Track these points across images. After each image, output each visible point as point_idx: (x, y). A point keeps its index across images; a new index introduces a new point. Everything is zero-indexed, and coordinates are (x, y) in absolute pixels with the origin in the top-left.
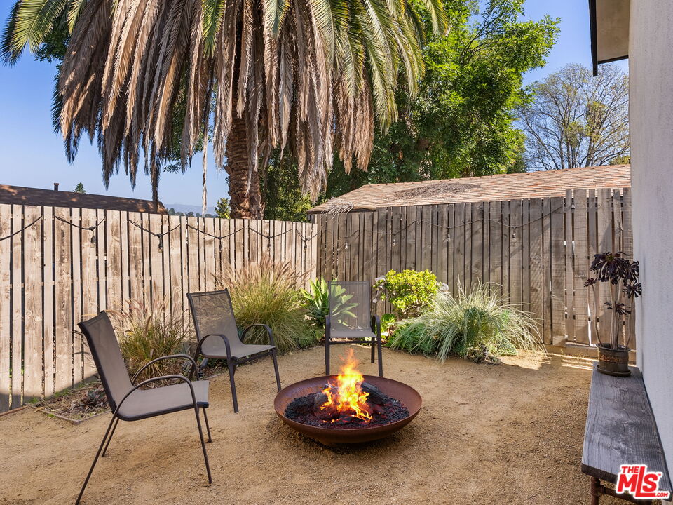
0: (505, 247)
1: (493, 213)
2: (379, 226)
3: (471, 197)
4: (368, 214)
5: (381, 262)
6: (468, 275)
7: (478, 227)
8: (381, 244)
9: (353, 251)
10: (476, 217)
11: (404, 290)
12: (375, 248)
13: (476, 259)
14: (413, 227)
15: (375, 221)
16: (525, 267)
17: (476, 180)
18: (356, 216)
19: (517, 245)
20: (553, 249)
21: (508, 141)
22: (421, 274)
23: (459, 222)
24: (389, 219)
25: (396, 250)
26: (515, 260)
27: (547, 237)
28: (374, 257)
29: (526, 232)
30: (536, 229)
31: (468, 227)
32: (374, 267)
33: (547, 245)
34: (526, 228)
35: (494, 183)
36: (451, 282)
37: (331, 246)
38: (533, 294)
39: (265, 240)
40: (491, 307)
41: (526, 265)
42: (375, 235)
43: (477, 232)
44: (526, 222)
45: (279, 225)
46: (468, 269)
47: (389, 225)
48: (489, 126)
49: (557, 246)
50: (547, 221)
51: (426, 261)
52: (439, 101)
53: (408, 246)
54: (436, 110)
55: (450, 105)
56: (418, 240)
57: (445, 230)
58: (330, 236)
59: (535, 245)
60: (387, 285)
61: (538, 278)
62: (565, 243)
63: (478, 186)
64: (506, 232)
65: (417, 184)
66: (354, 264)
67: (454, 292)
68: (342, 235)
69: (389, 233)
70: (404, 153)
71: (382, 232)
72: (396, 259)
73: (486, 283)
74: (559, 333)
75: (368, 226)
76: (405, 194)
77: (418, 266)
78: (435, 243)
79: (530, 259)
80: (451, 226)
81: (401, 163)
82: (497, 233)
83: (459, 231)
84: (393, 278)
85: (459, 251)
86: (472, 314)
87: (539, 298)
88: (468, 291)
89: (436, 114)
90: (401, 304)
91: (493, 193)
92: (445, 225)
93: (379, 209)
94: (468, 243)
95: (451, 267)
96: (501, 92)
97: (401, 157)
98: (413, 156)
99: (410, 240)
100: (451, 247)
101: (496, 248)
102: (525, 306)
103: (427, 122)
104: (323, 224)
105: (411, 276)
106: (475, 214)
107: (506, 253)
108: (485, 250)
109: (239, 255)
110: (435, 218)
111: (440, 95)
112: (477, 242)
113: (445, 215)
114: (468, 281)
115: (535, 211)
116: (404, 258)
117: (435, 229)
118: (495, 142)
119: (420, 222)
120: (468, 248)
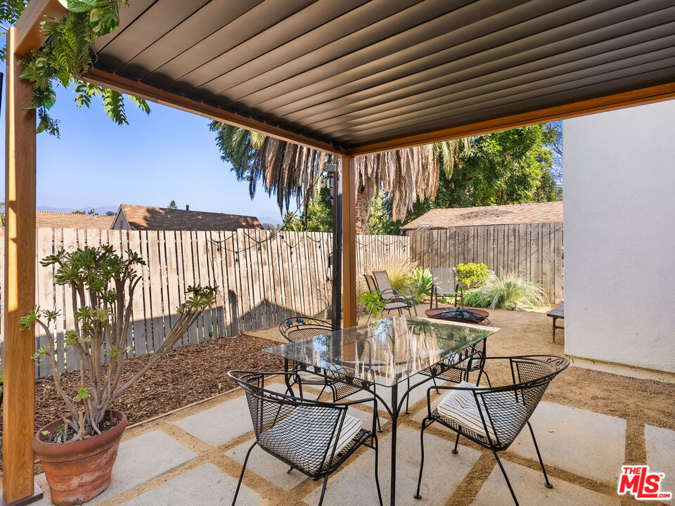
0: (528, 250)
1: (521, 231)
2: (450, 238)
3: (506, 220)
4: (443, 231)
5: (452, 260)
6: (506, 266)
7: (512, 239)
8: (452, 248)
9: (434, 253)
10: (511, 233)
11: (469, 274)
12: (448, 251)
13: (511, 257)
14: (472, 239)
15: (448, 235)
16: (540, 261)
17: (510, 207)
18: (435, 232)
19: (535, 249)
20: (556, 251)
21: (533, 175)
22: (478, 265)
23: (501, 235)
24: (457, 234)
25: (461, 252)
26: (534, 257)
27: (552, 245)
28: (448, 256)
29: (540, 242)
30: (546, 240)
31: (506, 239)
32: (447, 262)
33: (552, 249)
34: (540, 239)
35: (522, 210)
36: (495, 270)
37: (419, 250)
38: (544, 276)
39: (385, 246)
40: (519, 282)
41: (540, 260)
42: (448, 243)
43: (511, 242)
44: (540, 236)
45: (392, 238)
46: (506, 262)
47: (457, 237)
48: (519, 164)
49: (558, 249)
50: (552, 236)
51: (480, 258)
52: (481, 147)
53: (469, 250)
54: (479, 154)
55: (490, 151)
56: (476, 246)
57: (492, 241)
58: (418, 244)
59: (546, 249)
60: (458, 271)
61: (547, 267)
62: (563, 248)
63: (512, 212)
64: (528, 241)
65: (469, 210)
66: (434, 260)
67: (497, 274)
68: (426, 243)
69: (457, 242)
70: (455, 184)
71: (452, 242)
72: (461, 257)
73: (517, 270)
74: (558, 297)
75: (443, 238)
76: (464, 217)
77: (475, 260)
78: (485, 248)
79: (542, 257)
80: (496, 238)
81: (453, 191)
82: (523, 243)
83: (501, 241)
84: (462, 267)
85: (500, 252)
86: (509, 285)
87: (548, 278)
88: (506, 275)
89: (479, 158)
90: (468, 282)
91: (521, 217)
92: (492, 238)
93: (450, 228)
94: (506, 248)
95: (495, 262)
96: (528, 142)
97: (453, 187)
98: (461, 186)
99: (471, 246)
100: (495, 250)
101: (523, 251)
102: (540, 281)
103: (472, 162)
104: (414, 236)
105: (472, 266)
106: (510, 231)
107: (528, 253)
108: (516, 252)
109: (374, 255)
110: (486, 233)
111: (482, 143)
112: (512, 247)
113: (492, 232)
114: (506, 268)
115: (546, 230)
116: (466, 257)
117: (486, 240)
118: (524, 175)
119: (476, 236)
120: (506, 251)
